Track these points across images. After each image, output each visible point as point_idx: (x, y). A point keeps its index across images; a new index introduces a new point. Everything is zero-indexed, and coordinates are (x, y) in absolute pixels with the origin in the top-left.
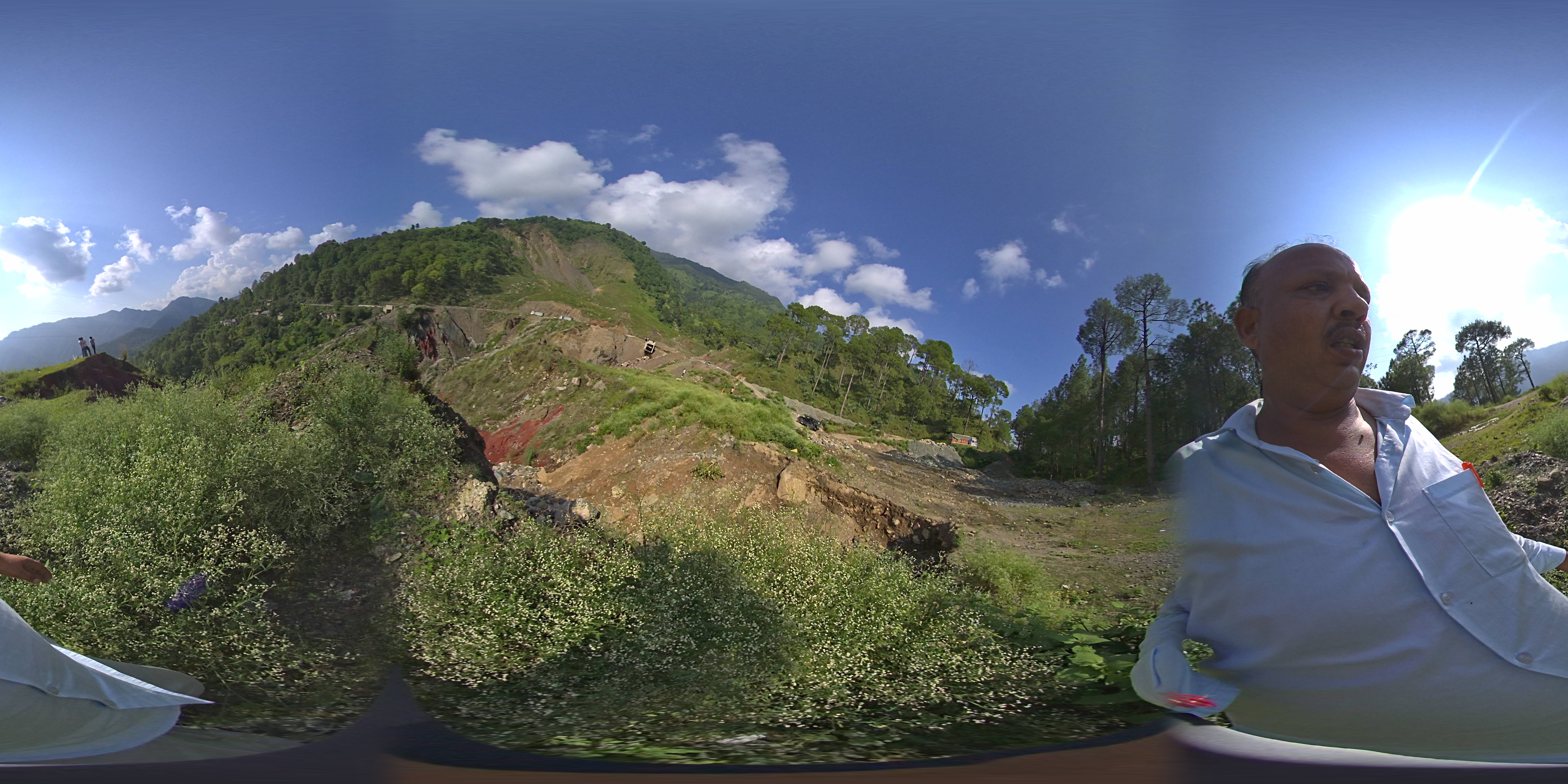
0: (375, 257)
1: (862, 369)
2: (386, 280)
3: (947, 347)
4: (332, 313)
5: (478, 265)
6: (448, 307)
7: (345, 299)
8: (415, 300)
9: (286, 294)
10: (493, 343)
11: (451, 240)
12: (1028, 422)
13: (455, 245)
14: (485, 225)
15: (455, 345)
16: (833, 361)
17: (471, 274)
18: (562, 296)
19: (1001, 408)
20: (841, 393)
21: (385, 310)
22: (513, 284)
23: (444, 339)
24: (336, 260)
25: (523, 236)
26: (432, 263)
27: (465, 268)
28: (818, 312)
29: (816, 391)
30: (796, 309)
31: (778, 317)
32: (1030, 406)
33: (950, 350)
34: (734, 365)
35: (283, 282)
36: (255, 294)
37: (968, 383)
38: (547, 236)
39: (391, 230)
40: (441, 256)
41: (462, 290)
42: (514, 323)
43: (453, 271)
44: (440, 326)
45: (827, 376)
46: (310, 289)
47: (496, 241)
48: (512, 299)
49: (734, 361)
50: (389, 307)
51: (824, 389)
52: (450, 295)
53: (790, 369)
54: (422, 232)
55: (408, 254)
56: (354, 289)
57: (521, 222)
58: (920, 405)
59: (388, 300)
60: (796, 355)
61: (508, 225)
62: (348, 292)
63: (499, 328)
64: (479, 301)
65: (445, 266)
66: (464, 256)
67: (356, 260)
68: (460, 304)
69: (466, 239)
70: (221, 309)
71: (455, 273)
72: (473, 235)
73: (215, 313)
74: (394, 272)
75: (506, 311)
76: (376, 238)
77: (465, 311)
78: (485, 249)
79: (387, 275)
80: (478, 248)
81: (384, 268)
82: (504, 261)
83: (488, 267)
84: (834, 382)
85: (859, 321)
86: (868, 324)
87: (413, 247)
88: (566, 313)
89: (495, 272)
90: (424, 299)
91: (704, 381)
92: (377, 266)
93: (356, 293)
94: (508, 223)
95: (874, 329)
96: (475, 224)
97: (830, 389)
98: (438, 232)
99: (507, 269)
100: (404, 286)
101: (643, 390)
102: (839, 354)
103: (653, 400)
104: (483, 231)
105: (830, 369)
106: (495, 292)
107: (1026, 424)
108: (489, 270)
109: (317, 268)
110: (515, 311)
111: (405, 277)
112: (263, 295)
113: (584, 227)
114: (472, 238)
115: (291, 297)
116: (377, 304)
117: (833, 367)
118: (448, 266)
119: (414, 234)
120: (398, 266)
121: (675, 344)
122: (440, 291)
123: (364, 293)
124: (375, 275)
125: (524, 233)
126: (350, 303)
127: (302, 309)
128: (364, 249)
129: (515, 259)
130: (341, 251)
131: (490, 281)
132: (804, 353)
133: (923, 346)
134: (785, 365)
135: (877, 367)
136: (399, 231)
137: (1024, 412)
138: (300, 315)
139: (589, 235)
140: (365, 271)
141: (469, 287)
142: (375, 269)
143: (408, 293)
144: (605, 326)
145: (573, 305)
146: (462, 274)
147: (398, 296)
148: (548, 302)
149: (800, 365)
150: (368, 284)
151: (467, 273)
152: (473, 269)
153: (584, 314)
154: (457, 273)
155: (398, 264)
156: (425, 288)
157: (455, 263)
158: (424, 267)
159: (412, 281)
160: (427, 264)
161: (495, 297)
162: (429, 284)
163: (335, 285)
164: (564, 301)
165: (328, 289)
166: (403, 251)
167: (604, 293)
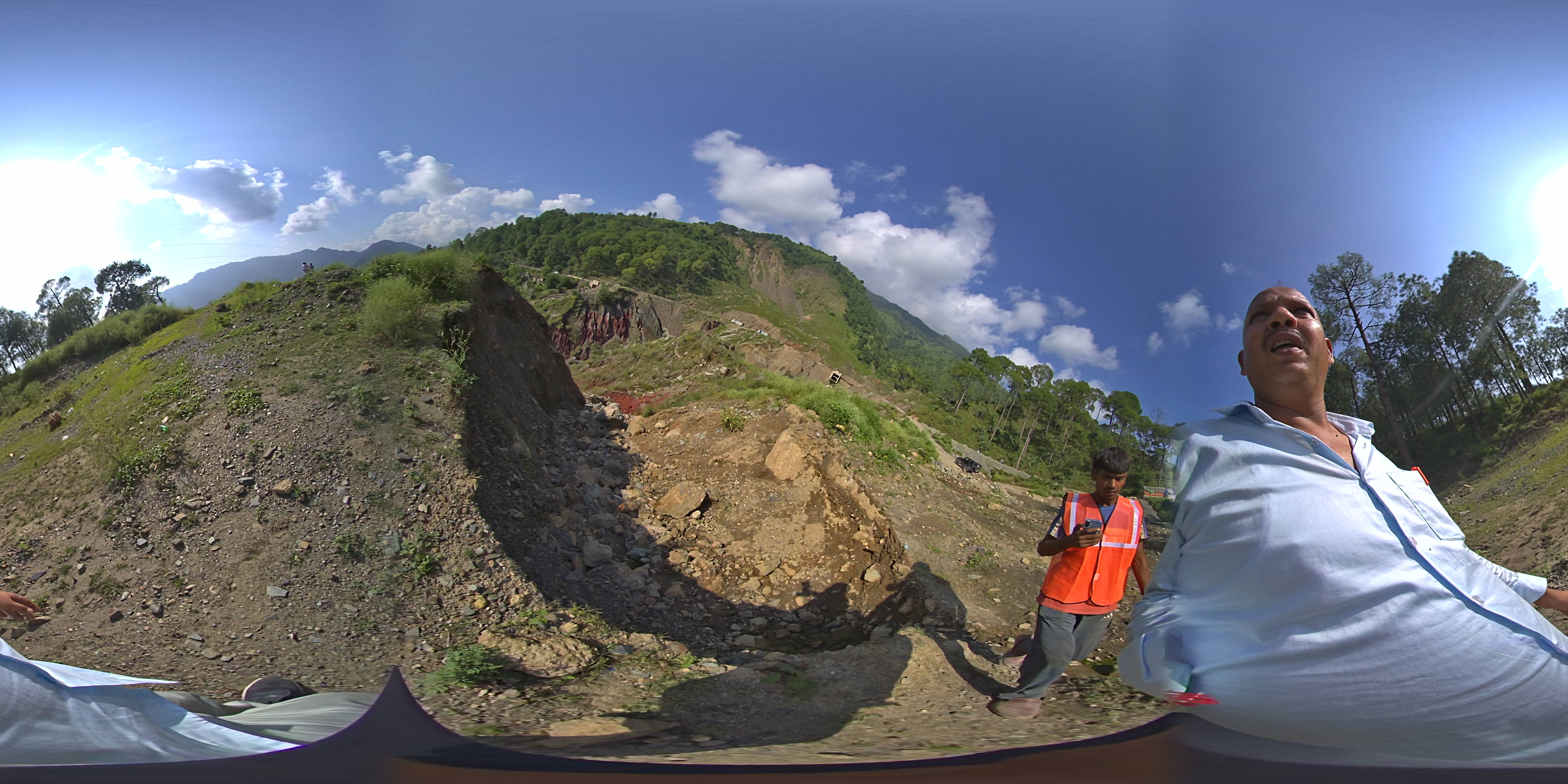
0: (599, 233)
1: (1045, 422)
2: (602, 257)
3: (1133, 396)
4: (539, 277)
5: (696, 264)
6: (653, 296)
7: (555, 267)
9: (498, 251)
13: (683, 240)
14: (721, 229)
15: (648, 333)
16: (1015, 412)
17: (687, 271)
18: (769, 313)
20: (1020, 445)
21: (591, 285)
22: (724, 290)
23: (639, 323)
25: (752, 249)
26: (652, 251)
27: (681, 264)
28: (1005, 362)
29: (992, 441)
30: (981, 356)
31: (962, 362)
33: (1136, 400)
34: (912, 406)
35: (498, 239)
38: (776, 255)
39: (627, 213)
40: (664, 247)
41: (673, 283)
42: (712, 326)
43: (671, 264)
44: (639, 311)
45: (1009, 428)
46: (524, 251)
47: (725, 247)
48: (719, 303)
49: (913, 403)
50: (596, 283)
51: (1002, 440)
52: (659, 285)
54: (657, 222)
55: (631, 238)
56: (568, 259)
57: (756, 235)
59: (597, 276)
60: (976, 403)
62: (561, 262)
63: (696, 328)
64: (686, 298)
65: (663, 258)
66: (686, 252)
67: (580, 233)
68: (667, 296)
69: (697, 239)
71: (672, 267)
72: (705, 235)
74: (611, 252)
75: (708, 313)
76: (610, 217)
77: (669, 304)
78: (710, 251)
79: (604, 253)
80: (703, 249)
81: (603, 246)
82: (724, 267)
83: (706, 269)
84: (1014, 434)
85: (1043, 371)
86: (1051, 376)
87: (639, 233)
88: (766, 329)
89: (712, 275)
92: (597, 242)
93: (568, 263)
94: (744, 234)
95: (1058, 381)
96: (711, 226)
97: (1010, 441)
99: (725, 276)
100: (616, 267)
102: (1023, 407)
104: (716, 235)
105: (1013, 421)
106: (706, 294)
108: (706, 272)
109: (537, 232)
110: (716, 315)
113: (812, 254)
114: (703, 238)
116: (585, 277)
117: (1016, 419)
118: (666, 258)
119: (648, 221)
121: (863, 381)
122: (649, 280)
123: (577, 265)
124: (593, 250)
125: (754, 247)
126: (559, 271)
127: (510, 268)
128: (592, 224)
129: (737, 269)
130: (567, 222)
131: (704, 282)
132: (986, 402)
133: (1110, 398)
134: (963, 411)
135: (1061, 421)
136: (635, 215)
139: (815, 263)
140: (584, 245)
141: (681, 283)
142: (595, 245)
143: (618, 274)
144: (799, 349)
145: (776, 323)
146: (678, 269)
147: (608, 275)
148: (753, 315)
149: (980, 414)
150: (583, 258)
151: (683, 269)
152: (690, 267)
153: (783, 334)
154: (674, 267)
155: (618, 245)
156: (637, 273)
157: (675, 257)
158: (642, 254)
159: (626, 264)
160: (646, 251)
161: (703, 299)
162: (642, 270)
163: (550, 252)
164: (768, 317)
165: (542, 254)
166: (628, 234)
167: (811, 322)
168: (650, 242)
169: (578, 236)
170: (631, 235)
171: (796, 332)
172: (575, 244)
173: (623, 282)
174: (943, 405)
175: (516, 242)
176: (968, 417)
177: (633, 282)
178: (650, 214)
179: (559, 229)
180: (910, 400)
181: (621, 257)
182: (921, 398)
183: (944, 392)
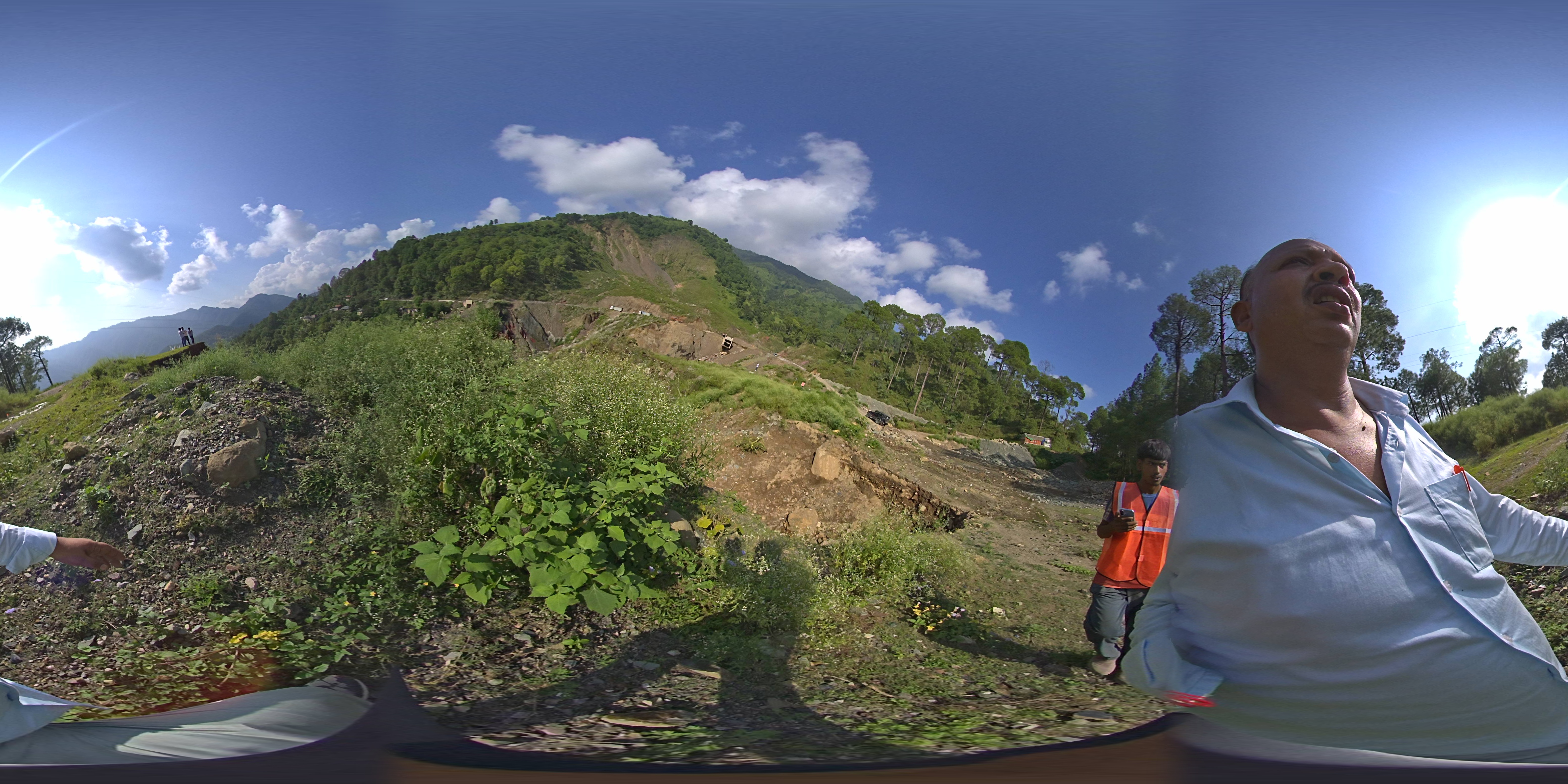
0: (454, 253)
1: (939, 368)
2: (466, 275)
3: (1023, 347)
4: (413, 308)
5: (557, 260)
6: (527, 302)
7: (425, 294)
8: (494, 295)
9: (365, 289)
10: (572, 337)
11: (530, 236)
12: (1102, 423)
13: (534, 240)
14: (565, 220)
15: (534, 339)
16: (909, 359)
17: (550, 269)
18: (642, 291)
19: (1077, 410)
20: (916, 391)
21: (465, 305)
22: (591, 279)
23: (523, 333)
24: (416, 256)
25: (603, 232)
26: (511, 258)
27: (543, 263)
28: (896, 310)
29: (890, 388)
30: (873, 308)
31: (854, 314)
32: (1105, 407)
33: (1026, 351)
34: (811, 361)
35: (362, 278)
36: (333, 290)
37: (1043, 383)
38: (628, 231)
39: (470, 226)
40: (520, 251)
41: (541, 285)
42: (593, 318)
43: (532, 266)
44: (519, 320)
45: (903, 374)
46: (389, 285)
47: (576, 236)
48: (591, 294)
49: (809, 358)
50: (469, 302)
51: (899, 387)
52: (529, 290)
53: (865, 367)
54: (501, 228)
55: (486, 250)
56: (434, 284)
57: (601, 218)
58: (993, 404)
59: (468, 295)
60: (872, 352)
61: (588, 221)
62: (429, 288)
63: (578, 323)
64: (558, 296)
65: (524, 262)
66: (543, 251)
67: (436, 256)
68: (539, 299)
69: (546, 235)
70: (300, 305)
71: (534, 268)
72: (552, 230)
73: (294, 309)
74: (474, 268)
75: (585, 306)
76: (456, 234)
77: (544, 305)
78: (564, 244)
79: (467, 270)
80: (557, 244)
81: (464, 264)
82: (582, 256)
83: (567, 262)
84: (910, 380)
85: (936, 320)
86: (944, 323)
87: (491, 243)
88: (646, 308)
89: (575, 268)
90: (503, 293)
91: (778, 375)
92: (456, 261)
93: (436, 288)
94: (588, 219)
95: (951, 328)
96: (554, 219)
97: (905, 387)
98: (517, 227)
99: (587, 265)
100: (482, 282)
101: (710, 379)
102: (916, 353)
103: (720, 387)
104: (562, 227)
105: (907, 367)
106: (574, 287)
107: (1100, 425)
108: (568, 266)
109: (397, 264)
110: (594, 306)
111: (484, 271)
112: (342, 291)
113: (666, 223)
114: (551, 233)
115: (370, 292)
116: (457, 299)
117: (909, 365)
118: (526, 262)
119: (492, 229)
120: (477, 261)
121: (753, 341)
122: (519, 286)
123: (445, 288)
124: (455, 270)
125: (604, 229)
126: (430, 298)
127: (381, 304)
128: (444, 245)
129: (595, 255)
130: (421, 247)
131: (570, 276)
132: (880, 351)
133: (1000, 346)
134: (860, 362)
135: (953, 367)
136: (478, 226)
137: (1098, 413)
138: (380, 311)
139: (670, 231)
140: (445, 266)
141: (548, 283)
142: (455, 265)
143: (487, 289)
144: (685, 322)
145: (653, 300)
146: (541, 270)
147: (478, 292)
148: (629, 299)
149: (876, 362)
150: (448, 279)
151: (546, 268)
152: (551, 265)
153: (664, 310)
154: (537, 269)
156: (504, 283)
157: (534, 258)
158: (502, 263)
159: (491, 277)
160: (506, 259)
161: (574, 293)
162: (509, 279)
163: (415, 281)
164: (642, 296)
165: (408, 284)
166: (482, 246)
167: (684, 290)
168: (506, 250)
169: (436, 259)
170: (485, 247)
171: (675, 304)
172: (436, 267)
174: (839, 358)
175: (380, 278)
178: (491, 221)
180: (807, 355)
181: (484, 269)
182: (818, 352)
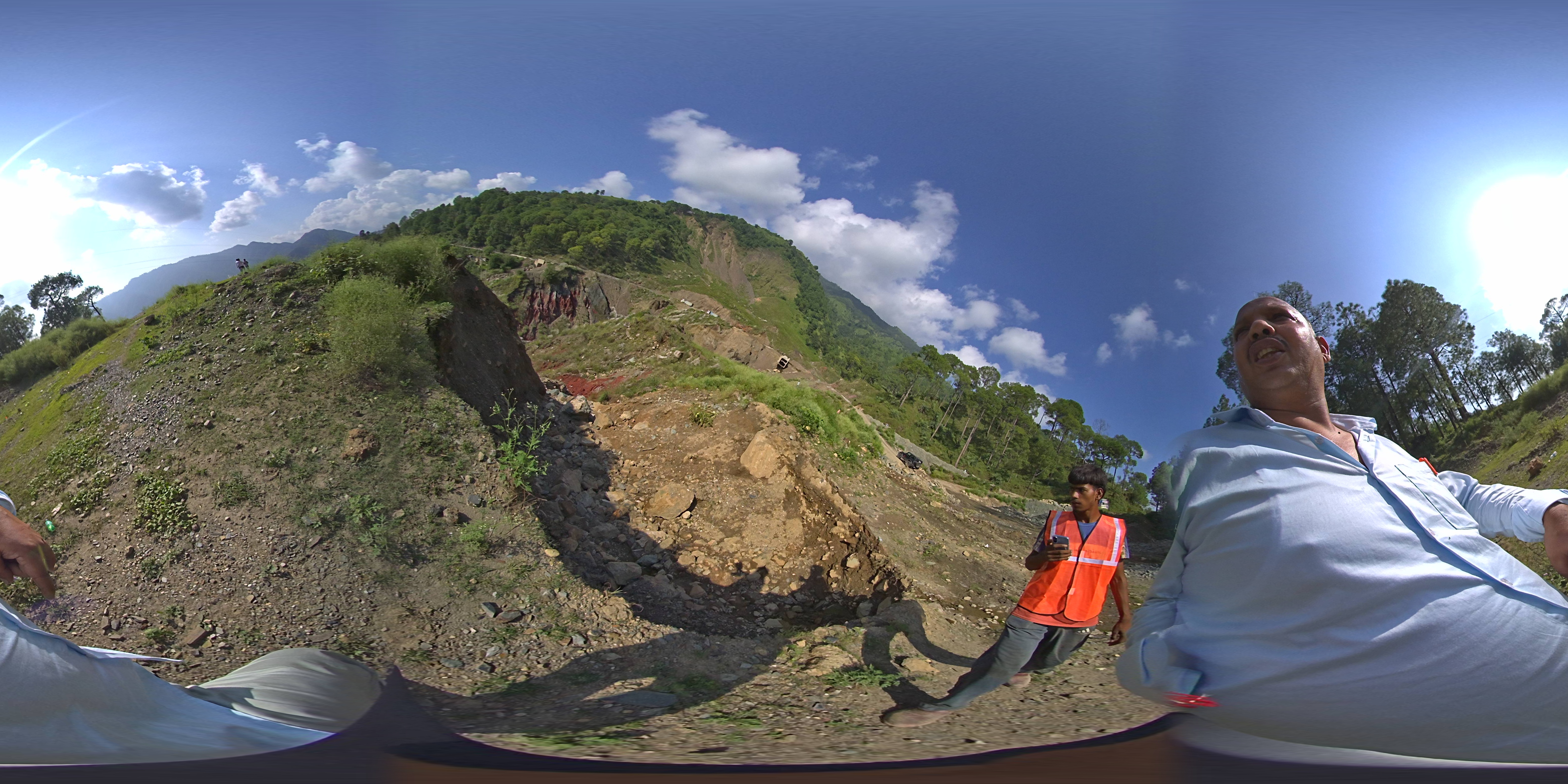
0: (544, 211)
1: (988, 424)
2: (547, 236)
3: (1078, 408)
4: (482, 259)
5: (646, 243)
6: (601, 274)
7: (498, 246)
9: (436, 233)
13: (633, 218)
14: (673, 208)
15: (596, 310)
16: (959, 411)
17: (636, 249)
18: (718, 292)
20: (961, 444)
21: (536, 264)
22: (675, 270)
23: (587, 302)
24: (501, 205)
25: (705, 230)
26: (600, 229)
27: (630, 242)
28: (955, 361)
29: (934, 437)
30: (929, 353)
31: (910, 357)
33: (1081, 411)
34: (858, 396)
35: (436, 221)
36: (401, 230)
37: (1099, 443)
38: (729, 236)
39: (573, 190)
40: (612, 225)
41: (621, 261)
42: (661, 306)
43: (619, 242)
44: (586, 290)
45: (952, 426)
46: (464, 231)
47: (677, 226)
48: (668, 282)
49: (859, 393)
50: (541, 261)
51: (944, 437)
52: (607, 263)
54: (605, 200)
55: (577, 216)
56: (512, 238)
57: (710, 215)
59: (543, 255)
60: (922, 398)
61: (696, 215)
62: (504, 241)
63: (645, 306)
64: (635, 276)
65: (612, 236)
66: (637, 231)
67: (522, 211)
68: (615, 274)
69: (648, 217)
71: (620, 245)
72: (656, 214)
74: (557, 230)
75: (656, 292)
76: (554, 195)
78: (661, 230)
79: (550, 232)
80: (654, 228)
81: (548, 224)
82: (675, 246)
83: (656, 247)
84: (957, 432)
85: (991, 374)
86: (999, 378)
87: (586, 211)
88: (716, 310)
89: (662, 255)
92: (541, 221)
93: (511, 242)
94: (697, 213)
95: (1004, 384)
96: (663, 205)
97: (951, 438)
98: (621, 203)
99: (676, 255)
100: (562, 245)
102: (967, 406)
104: (668, 214)
105: (956, 419)
106: (655, 273)
108: (656, 251)
109: (476, 213)
110: (665, 294)
111: (567, 239)
113: (768, 237)
114: (654, 217)
116: (530, 256)
117: (959, 418)
118: (615, 237)
119: (595, 199)
120: (564, 226)
121: (810, 367)
122: (598, 258)
123: (521, 243)
124: (537, 229)
125: (707, 227)
126: (502, 250)
128: (536, 203)
129: (688, 248)
130: (509, 200)
131: (654, 261)
132: (931, 398)
133: (1054, 405)
134: (908, 406)
135: (1003, 423)
136: (581, 193)
139: (769, 245)
140: (527, 223)
141: (629, 261)
142: (538, 224)
143: (565, 252)
144: (748, 332)
145: (726, 305)
146: (627, 248)
147: (554, 253)
148: (703, 296)
149: (924, 409)
150: (526, 236)
151: (632, 248)
152: (639, 246)
153: (733, 315)
154: (623, 246)
155: (563, 223)
156: (584, 251)
157: (624, 235)
158: (589, 232)
159: (572, 242)
160: (593, 230)
161: (653, 277)
162: (590, 249)
163: (491, 231)
164: (718, 299)
165: (483, 234)
166: (574, 212)
167: (762, 304)
168: (597, 220)
169: (521, 214)
170: (578, 213)
171: (746, 314)
172: (518, 223)
173: (570, 260)
174: (888, 398)
175: (455, 223)
176: (913, 412)
177: (579, 261)
178: (598, 192)
179: (500, 208)
180: (856, 390)
181: (567, 236)
182: (868, 389)
183: (890, 383)
